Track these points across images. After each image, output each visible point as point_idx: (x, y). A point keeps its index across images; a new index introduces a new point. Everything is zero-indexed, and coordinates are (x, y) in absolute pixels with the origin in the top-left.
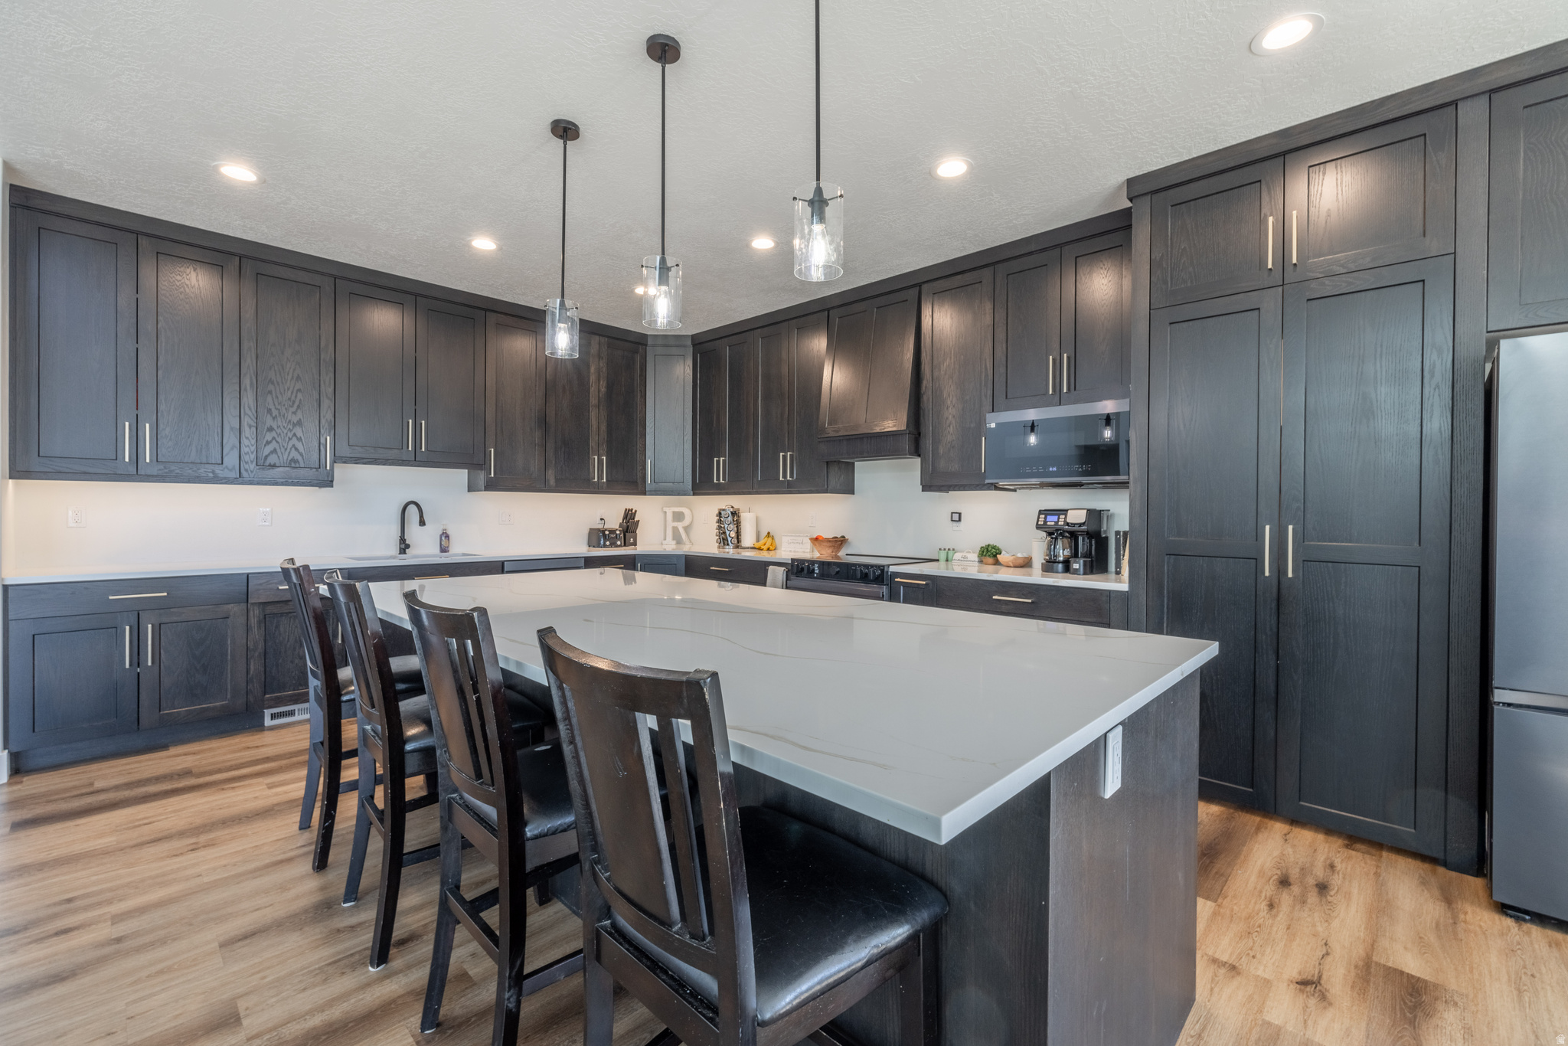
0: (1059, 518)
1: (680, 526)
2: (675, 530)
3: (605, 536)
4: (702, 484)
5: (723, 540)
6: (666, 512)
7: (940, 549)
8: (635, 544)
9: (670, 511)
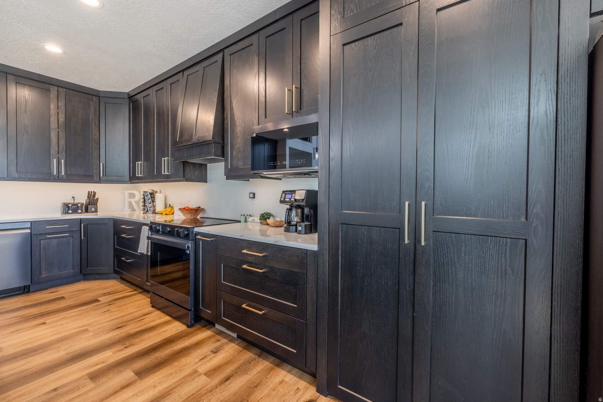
0: (292, 196)
1: (133, 201)
2: (130, 203)
3: (69, 207)
4: (133, 179)
5: (146, 211)
6: (124, 194)
7: (241, 215)
8: (96, 211)
9: (127, 193)
